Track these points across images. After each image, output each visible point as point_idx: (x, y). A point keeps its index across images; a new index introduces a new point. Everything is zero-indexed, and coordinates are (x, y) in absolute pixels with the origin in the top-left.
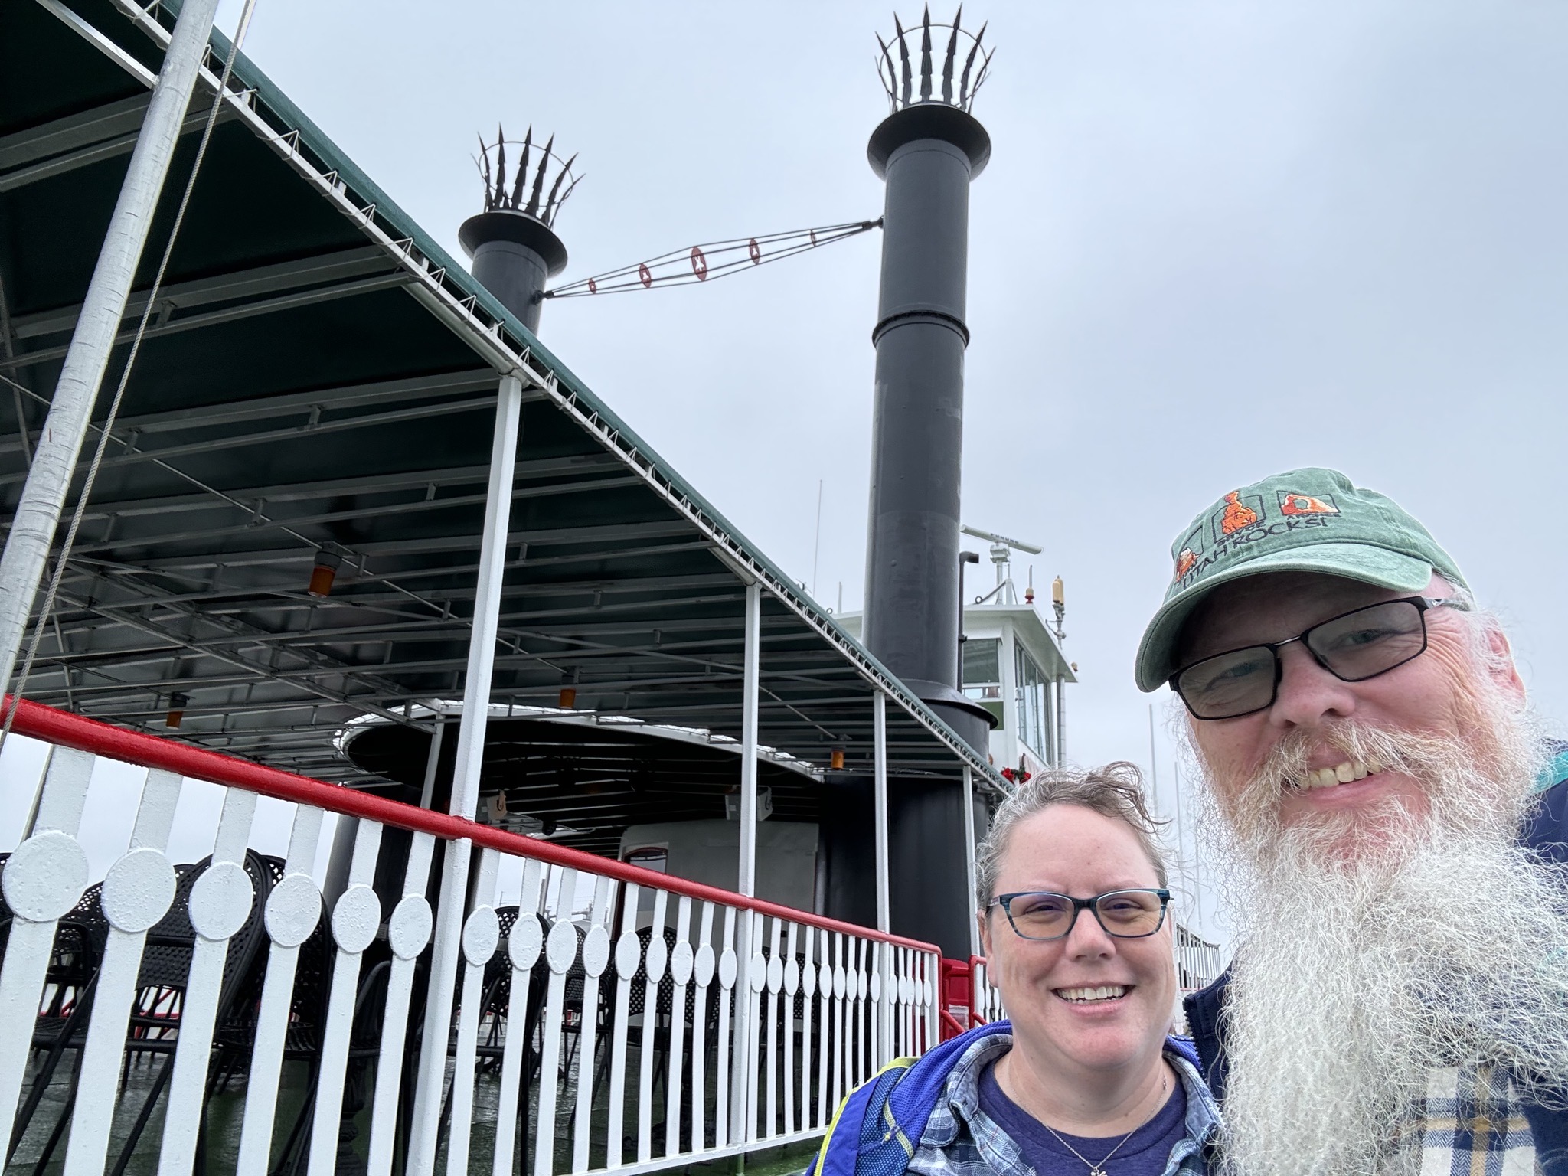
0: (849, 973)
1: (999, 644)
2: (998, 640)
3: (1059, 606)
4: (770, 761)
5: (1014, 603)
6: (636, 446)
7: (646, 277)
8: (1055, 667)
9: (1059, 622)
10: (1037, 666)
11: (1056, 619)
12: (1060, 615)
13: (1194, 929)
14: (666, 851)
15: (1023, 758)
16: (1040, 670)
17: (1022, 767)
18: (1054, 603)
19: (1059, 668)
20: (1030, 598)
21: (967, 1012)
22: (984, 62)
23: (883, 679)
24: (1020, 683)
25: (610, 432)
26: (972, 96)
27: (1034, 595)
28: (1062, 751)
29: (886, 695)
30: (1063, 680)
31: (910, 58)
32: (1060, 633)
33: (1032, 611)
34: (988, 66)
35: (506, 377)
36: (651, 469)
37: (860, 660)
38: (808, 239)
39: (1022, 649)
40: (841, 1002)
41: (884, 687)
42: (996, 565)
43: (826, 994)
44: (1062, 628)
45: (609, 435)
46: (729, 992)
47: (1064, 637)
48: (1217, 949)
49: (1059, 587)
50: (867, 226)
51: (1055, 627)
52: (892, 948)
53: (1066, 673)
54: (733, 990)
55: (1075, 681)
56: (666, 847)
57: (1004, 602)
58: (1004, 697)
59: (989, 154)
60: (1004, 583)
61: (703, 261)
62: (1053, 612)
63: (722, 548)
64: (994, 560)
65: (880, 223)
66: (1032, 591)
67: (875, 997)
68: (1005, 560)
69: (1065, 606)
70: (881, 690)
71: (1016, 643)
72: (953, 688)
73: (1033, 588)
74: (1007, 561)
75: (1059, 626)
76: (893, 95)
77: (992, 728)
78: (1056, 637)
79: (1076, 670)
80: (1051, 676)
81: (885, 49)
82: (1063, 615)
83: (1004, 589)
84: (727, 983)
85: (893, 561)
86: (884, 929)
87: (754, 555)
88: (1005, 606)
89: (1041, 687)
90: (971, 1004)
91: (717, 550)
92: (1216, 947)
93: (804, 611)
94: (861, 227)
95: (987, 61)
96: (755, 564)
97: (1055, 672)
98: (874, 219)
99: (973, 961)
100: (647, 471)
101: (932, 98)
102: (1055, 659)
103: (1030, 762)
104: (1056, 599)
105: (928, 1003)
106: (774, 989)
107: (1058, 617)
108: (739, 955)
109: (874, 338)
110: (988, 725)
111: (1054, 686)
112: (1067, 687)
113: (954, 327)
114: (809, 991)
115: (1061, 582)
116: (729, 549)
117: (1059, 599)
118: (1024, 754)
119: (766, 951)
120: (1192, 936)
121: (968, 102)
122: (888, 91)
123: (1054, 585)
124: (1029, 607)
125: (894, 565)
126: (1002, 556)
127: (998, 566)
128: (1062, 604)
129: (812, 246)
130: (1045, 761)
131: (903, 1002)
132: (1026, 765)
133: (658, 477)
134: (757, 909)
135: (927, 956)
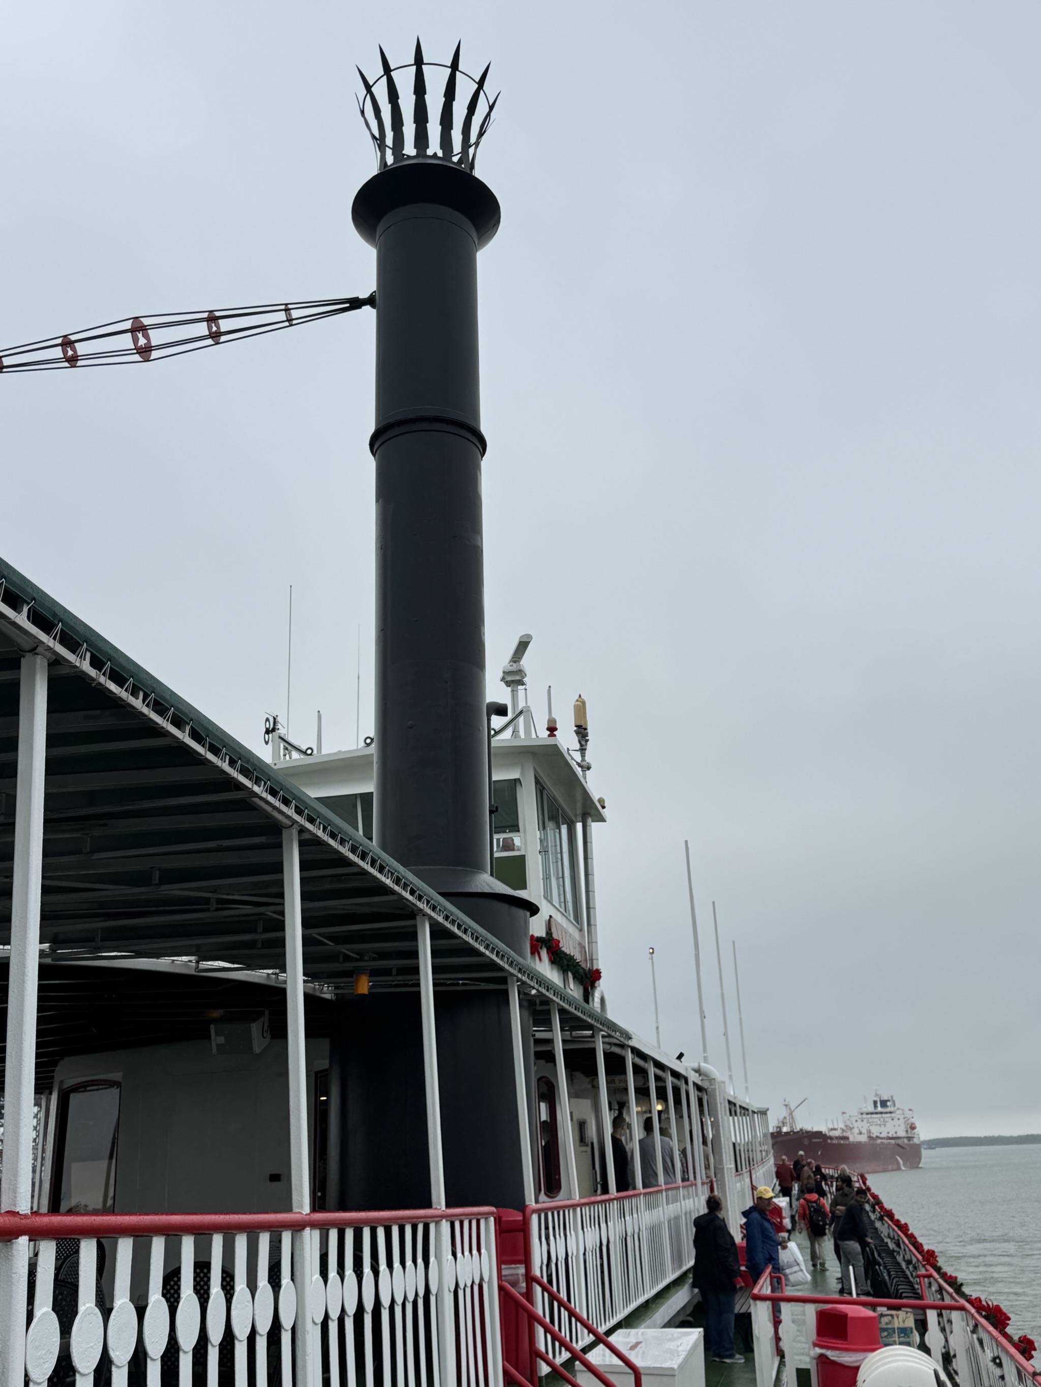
0: (407, 1270)
1: (518, 787)
2: (517, 782)
3: (582, 732)
4: (273, 983)
5: (534, 736)
6: (172, 706)
7: (70, 353)
8: (579, 805)
9: (583, 750)
10: (560, 805)
11: (578, 746)
12: (583, 743)
13: (743, 1099)
14: (118, 1084)
15: (549, 920)
16: (563, 810)
17: (549, 932)
18: (575, 728)
19: (584, 806)
20: (552, 729)
21: (521, 1270)
22: (488, 110)
23: (428, 902)
24: (543, 827)
25: (146, 696)
26: (477, 144)
27: (557, 727)
28: (591, 906)
29: (431, 918)
30: (589, 820)
31: (401, 101)
32: (584, 764)
33: (556, 745)
34: (492, 114)
35: (28, 655)
36: (188, 728)
37: (405, 887)
38: (282, 316)
39: (544, 788)
40: (400, 1307)
41: (429, 911)
42: (509, 689)
43: (386, 1302)
44: (586, 758)
45: (144, 701)
46: (290, 1332)
47: (589, 768)
48: (766, 1114)
49: (580, 708)
50: (355, 304)
51: (577, 756)
52: (449, 1224)
53: (593, 812)
54: (293, 1329)
55: (603, 820)
56: (120, 1080)
57: (522, 734)
58: (526, 850)
59: (498, 222)
60: (521, 712)
61: (147, 337)
62: (575, 739)
63: (261, 798)
64: (508, 684)
65: (370, 301)
66: (554, 721)
67: (434, 1289)
68: (520, 682)
69: (589, 731)
70: (425, 915)
71: (537, 782)
72: (487, 872)
73: (554, 715)
74: (523, 684)
75: (583, 755)
76: (382, 146)
77: (532, 916)
78: (579, 769)
79: (603, 807)
80: (576, 815)
81: (368, 87)
82: (587, 741)
83: (521, 720)
84: (287, 1322)
85: (410, 722)
86: (440, 1204)
87: (295, 797)
88: (523, 739)
89: (564, 829)
90: (527, 1261)
91: (256, 800)
92: (763, 1113)
93: (347, 848)
94: (348, 305)
95: (491, 108)
96: (296, 806)
97: (579, 811)
98: (364, 295)
99: (528, 1211)
100: (184, 732)
101: (430, 152)
102: (579, 797)
103: (558, 924)
104: (579, 724)
105: (486, 1278)
106: (334, 1314)
107: (581, 745)
108: (299, 1286)
109: (372, 445)
110: (528, 914)
111: (579, 826)
112: (595, 827)
113: (468, 435)
114: (369, 1305)
115: (584, 703)
116: (270, 798)
117: (582, 723)
118: (551, 916)
119: (324, 1273)
120: (740, 1107)
121: (471, 151)
122: (374, 137)
123: (575, 706)
124: (551, 741)
125: (411, 727)
126: (518, 678)
127: (513, 691)
128: (586, 729)
129: (287, 324)
130: (572, 919)
131: (462, 1286)
132: (554, 930)
133: (195, 735)
134: (313, 1225)
135: (482, 1222)
